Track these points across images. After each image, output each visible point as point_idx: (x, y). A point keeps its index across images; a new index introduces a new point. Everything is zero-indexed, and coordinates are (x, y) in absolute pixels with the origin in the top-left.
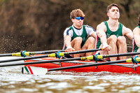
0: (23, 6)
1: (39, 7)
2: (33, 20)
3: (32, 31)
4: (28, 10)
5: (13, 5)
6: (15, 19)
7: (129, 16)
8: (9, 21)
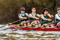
0: (18, 8)
5: (14, 7)
6: (15, 12)
7: (54, 11)
8: (13, 13)
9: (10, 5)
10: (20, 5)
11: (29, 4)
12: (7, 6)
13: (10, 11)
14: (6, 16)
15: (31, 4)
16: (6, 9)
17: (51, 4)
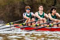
0: (15, 6)
1: (21, 6)
2: (18, 11)
3: (18, 15)
4: (17, 7)
5: (11, 5)
6: (12, 10)
9: (6, 2)
10: (18, 2)
11: (27, 2)
12: (3, 4)
13: (6, 9)
14: (2, 14)
15: (30, 2)
16: (3, 7)
17: (51, 1)
